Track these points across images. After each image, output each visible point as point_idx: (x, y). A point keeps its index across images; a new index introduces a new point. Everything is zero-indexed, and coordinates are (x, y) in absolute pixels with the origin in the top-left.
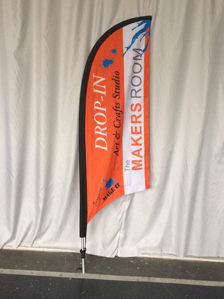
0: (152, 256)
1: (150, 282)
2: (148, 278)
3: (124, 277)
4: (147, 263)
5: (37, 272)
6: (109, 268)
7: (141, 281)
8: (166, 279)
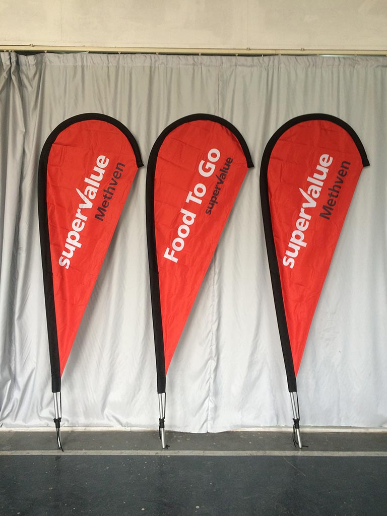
0: (267, 430)
1: (267, 455)
2: (264, 452)
3: (234, 452)
4: (261, 438)
5: (127, 451)
6: (215, 444)
7: (255, 455)
8: (286, 452)
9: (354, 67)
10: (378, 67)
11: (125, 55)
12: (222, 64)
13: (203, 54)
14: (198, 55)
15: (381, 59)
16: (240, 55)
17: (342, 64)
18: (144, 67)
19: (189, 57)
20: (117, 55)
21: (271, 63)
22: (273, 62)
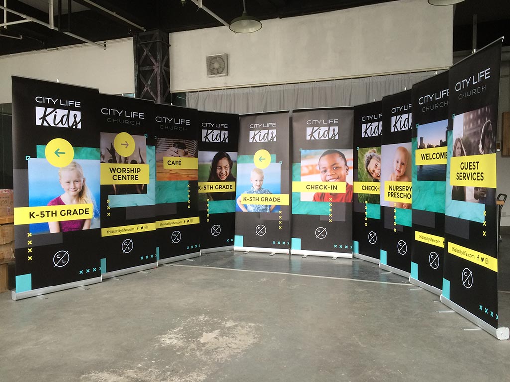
10: (422, 76)
11: (302, 83)
12: (345, 82)
15: (424, 73)
16: (353, 78)
17: (403, 77)
18: (310, 87)
19: (329, 81)
20: (298, 84)
22: (370, 79)
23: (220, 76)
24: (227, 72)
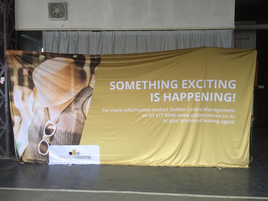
9: (206, 33)
10: (214, 33)
11: (128, 31)
12: (161, 33)
13: (154, 30)
14: (152, 30)
15: (216, 30)
16: (166, 30)
17: (202, 32)
18: (135, 35)
19: (149, 31)
20: (126, 31)
21: (177, 32)
22: (178, 32)
23: (61, 20)
24: (67, 18)
